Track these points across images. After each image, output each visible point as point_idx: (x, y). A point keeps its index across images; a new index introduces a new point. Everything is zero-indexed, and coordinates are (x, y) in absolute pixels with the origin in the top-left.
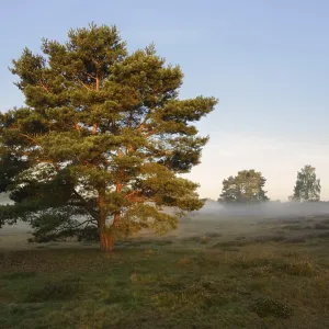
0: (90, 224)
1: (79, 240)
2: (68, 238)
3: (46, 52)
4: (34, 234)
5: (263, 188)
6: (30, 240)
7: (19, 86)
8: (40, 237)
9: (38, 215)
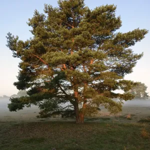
0: (70, 108)
1: (62, 117)
2: (57, 116)
3: (46, 12)
4: (40, 113)
5: (146, 92)
6: (38, 117)
7: (32, 32)
8: (43, 115)
9: (43, 102)
